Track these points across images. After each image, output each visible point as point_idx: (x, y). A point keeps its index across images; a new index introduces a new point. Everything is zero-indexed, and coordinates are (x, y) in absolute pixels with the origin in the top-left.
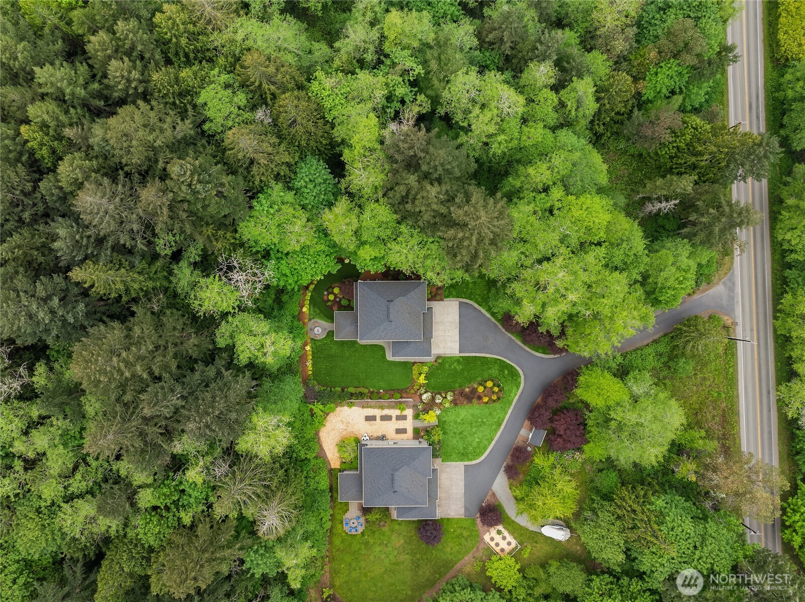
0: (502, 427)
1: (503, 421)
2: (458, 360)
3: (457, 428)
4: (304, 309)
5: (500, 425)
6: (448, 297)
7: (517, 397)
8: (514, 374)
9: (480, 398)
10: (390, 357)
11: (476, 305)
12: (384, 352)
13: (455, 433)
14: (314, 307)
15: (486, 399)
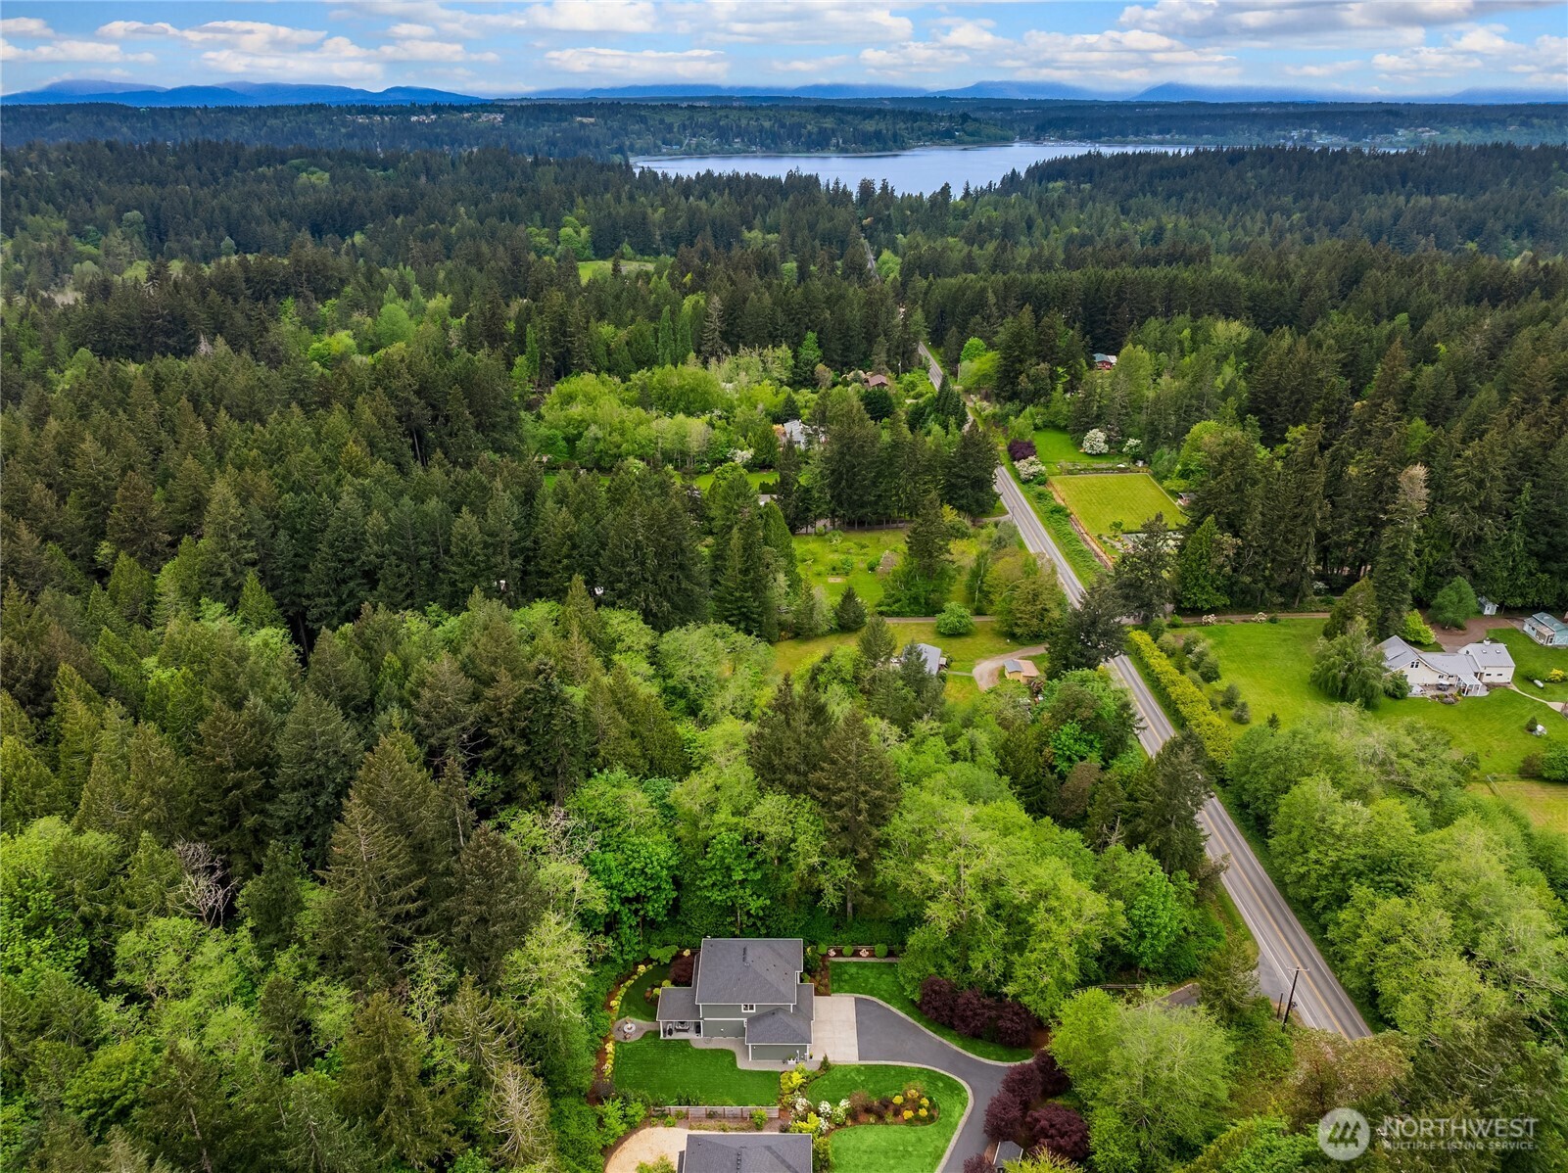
0: (944, 1161)
1: (943, 1151)
2: (858, 1070)
3: (860, 1158)
4: (613, 1003)
5: (939, 1157)
6: (837, 991)
7: (964, 1119)
8: (954, 1089)
9: (897, 1112)
10: (741, 1065)
11: (881, 1002)
12: (734, 1058)
13: (856, 1166)
14: (629, 1004)
15: (908, 1114)
